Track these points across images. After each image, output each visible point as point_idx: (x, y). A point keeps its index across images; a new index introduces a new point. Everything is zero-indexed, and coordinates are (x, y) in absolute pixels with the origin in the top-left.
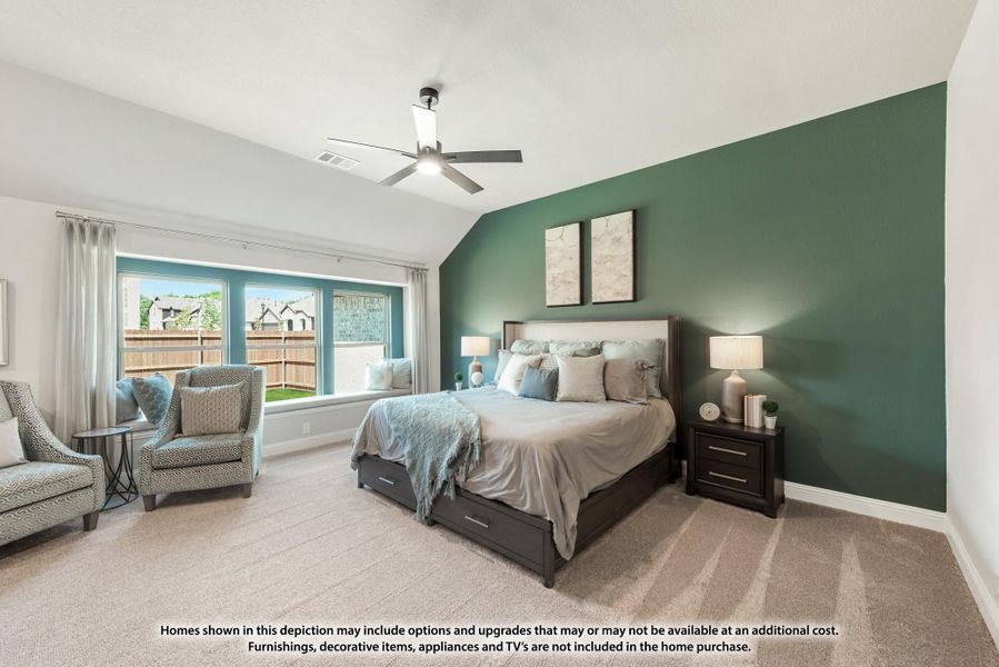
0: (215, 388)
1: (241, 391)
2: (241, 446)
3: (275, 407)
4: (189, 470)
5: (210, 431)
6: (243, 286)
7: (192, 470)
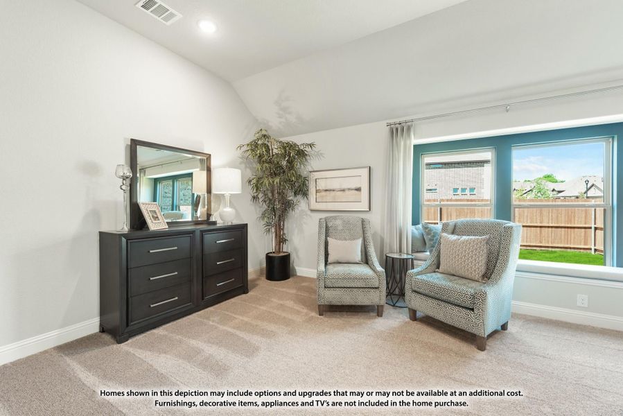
0: (465, 238)
1: (487, 243)
2: (473, 297)
3: (535, 267)
4: (434, 301)
5: (458, 274)
6: (510, 149)
7: (436, 302)
